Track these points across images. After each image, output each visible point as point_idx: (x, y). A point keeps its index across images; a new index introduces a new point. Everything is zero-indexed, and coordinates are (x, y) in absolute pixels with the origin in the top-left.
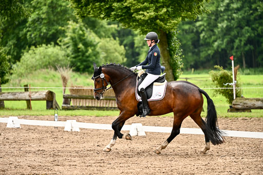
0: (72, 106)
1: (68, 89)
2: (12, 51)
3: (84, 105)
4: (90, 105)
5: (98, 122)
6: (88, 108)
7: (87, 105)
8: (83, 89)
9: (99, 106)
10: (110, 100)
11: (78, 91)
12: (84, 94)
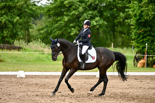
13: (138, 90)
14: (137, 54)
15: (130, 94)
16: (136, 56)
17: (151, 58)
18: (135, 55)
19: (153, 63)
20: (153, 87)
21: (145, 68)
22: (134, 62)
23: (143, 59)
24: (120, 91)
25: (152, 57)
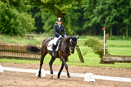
3: (7, 56)
4: (11, 56)
5: (16, 67)
6: (10, 58)
7: (9, 56)
8: (7, 45)
9: (16, 56)
10: (24, 53)
12: (8, 49)
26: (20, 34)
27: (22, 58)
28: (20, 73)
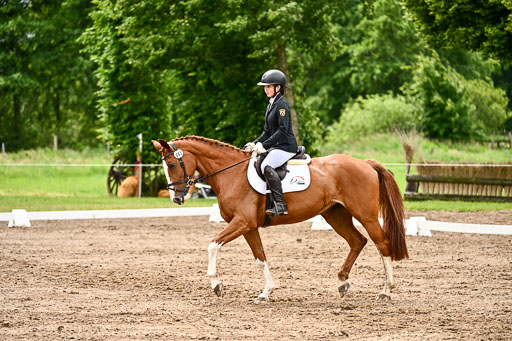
0: (421, 195)
1: (414, 166)
2: (326, 103)
3: (441, 193)
4: (451, 193)
5: (464, 221)
6: (447, 198)
7: (446, 192)
8: (440, 167)
9: (465, 193)
10: (483, 184)
11: (431, 169)
12: (441, 174)
13: (114, 258)
14: (115, 163)
15: (93, 268)
16: (115, 169)
17: (153, 173)
18: (111, 165)
19: (159, 184)
20: (156, 247)
21: (139, 200)
22: (109, 182)
23: (133, 174)
24: (67, 261)
25: (156, 169)
26: (475, 134)
27: (478, 199)
28: (473, 235)
